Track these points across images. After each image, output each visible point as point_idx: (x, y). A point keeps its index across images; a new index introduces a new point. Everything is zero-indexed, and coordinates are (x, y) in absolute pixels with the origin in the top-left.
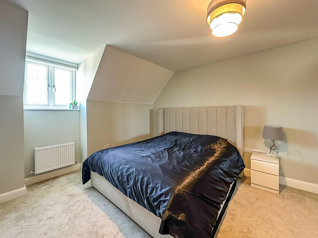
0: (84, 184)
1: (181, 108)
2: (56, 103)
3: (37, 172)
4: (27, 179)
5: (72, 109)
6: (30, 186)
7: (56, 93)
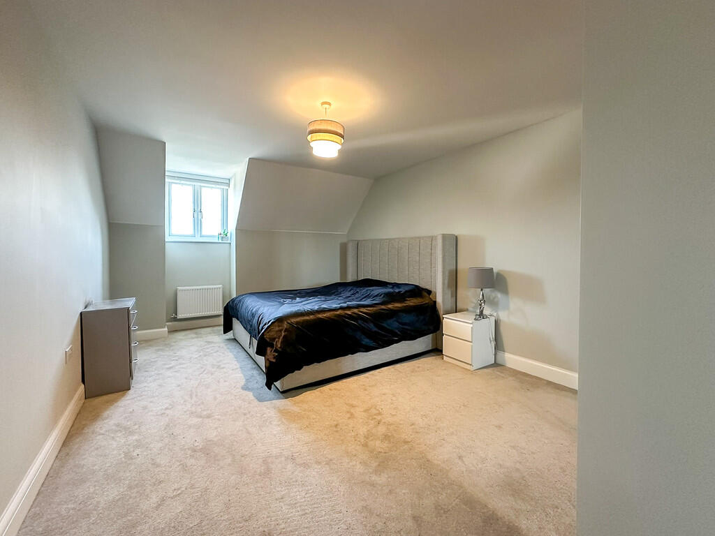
0: (225, 333)
1: (378, 240)
2: (203, 233)
3: (180, 316)
4: (170, 323)
5: (220, 241)
6: (172, 331)
7: (203, 220)
